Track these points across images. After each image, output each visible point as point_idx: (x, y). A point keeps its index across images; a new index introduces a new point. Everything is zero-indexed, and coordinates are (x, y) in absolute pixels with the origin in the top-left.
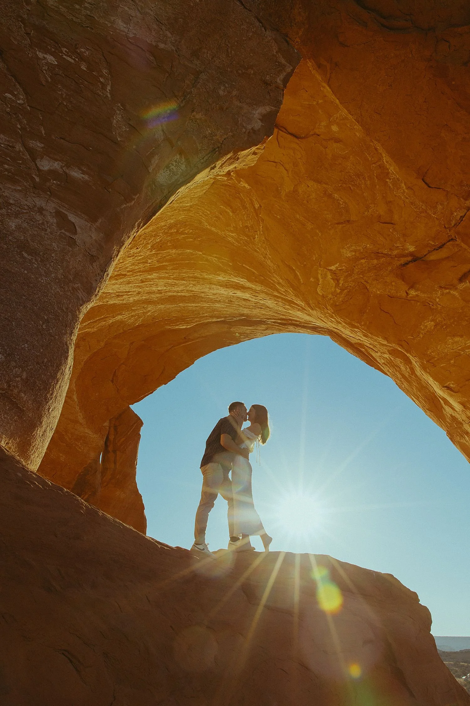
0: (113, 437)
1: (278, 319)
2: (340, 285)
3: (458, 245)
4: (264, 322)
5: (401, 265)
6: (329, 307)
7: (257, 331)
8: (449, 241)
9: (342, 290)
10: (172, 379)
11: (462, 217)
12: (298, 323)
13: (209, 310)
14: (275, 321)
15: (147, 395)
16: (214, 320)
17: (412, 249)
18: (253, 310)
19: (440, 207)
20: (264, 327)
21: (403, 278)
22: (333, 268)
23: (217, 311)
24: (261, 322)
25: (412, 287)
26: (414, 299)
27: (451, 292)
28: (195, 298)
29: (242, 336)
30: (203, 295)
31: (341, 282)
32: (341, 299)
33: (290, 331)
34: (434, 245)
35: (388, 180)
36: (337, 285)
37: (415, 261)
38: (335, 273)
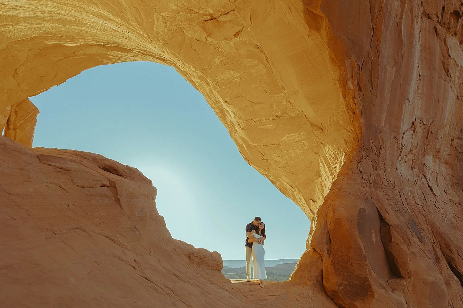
0: (14, 118)
1: (141, 50)
2: (168, 27)
3: (236, 14)
4: (132, 50)
5: (204, 20)
6: (161, 41)
7: (127, 57)
8: (232, 11)
9: (169, 30)
10: (62, 82)
12: (154, 55)
13: (91, 34)
14: (139, 51)
15: (43, 91)
16: (96, 43)
17: (211, 11)
18: (122, 40)
20: (132, 54)
21: (204, 29)
22: (163, 14)
23: (97, 37)
24: (129, 50)
25: (209, 36)
26: (210, 44)
27: (230, 42)
28: (79, 23)
29: (116, 58)
30: (84, 21)
31: (168, 25)
32: (168, 36)
33: (149, 60)
34: (223, 12)
36: (166, 26)
37: (212, 20)
38: (164, 18)
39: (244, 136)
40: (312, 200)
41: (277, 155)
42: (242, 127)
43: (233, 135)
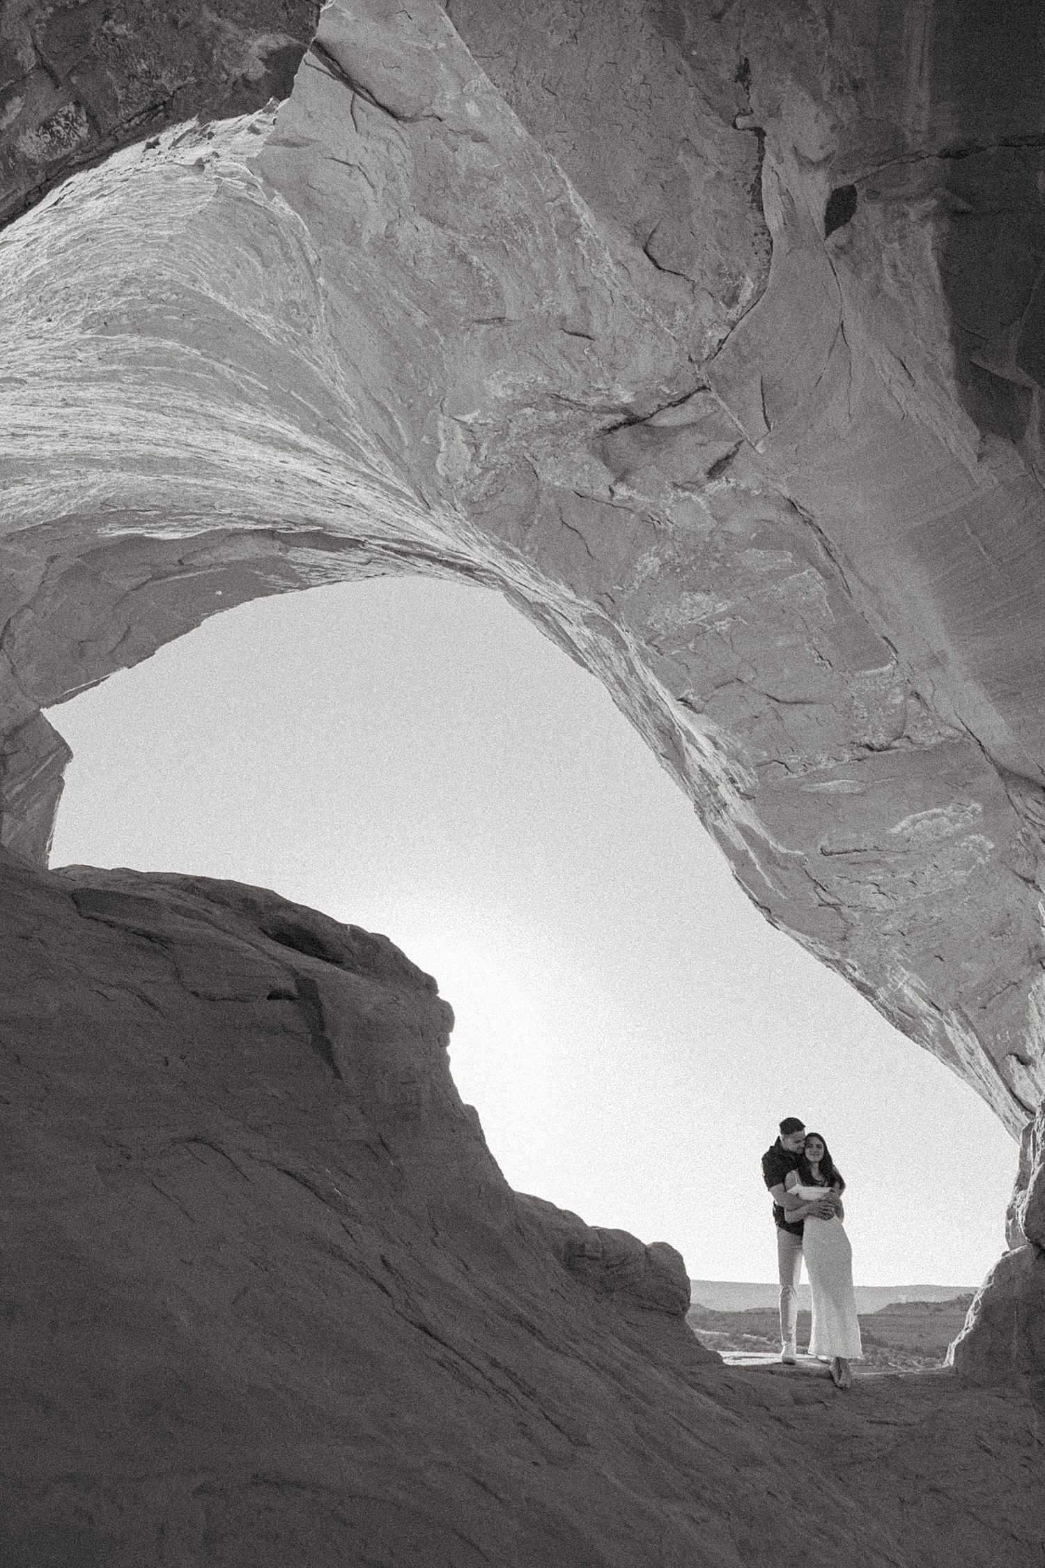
1: (394, 541)
2: (482, 458)
3: (713, 400)
4: (363, 543)
5: (603, 429)
6: (459, 506)
7: (348, 564)
8: (698, 390)
9: (486, 469)
10: (146, 655)
11: (722, 342)
12: (435, 553)
13: (235, 499)
14: (385, 543)
15: (85, 689)
16: (250, 526)
17: (627, 398)
18: (333, 510)
19: (679, 314)
20: (362, 556)
21: (605, 457)
22: (468, 418)
23: (255, 505)
24: (355, 543)
25: (621, 479)
26: (627, 505)
27: (694, 497)
28: (199, 465)
29: (313, 571)
30: (215, 459)
31: (483, 451)
32: (482, 490)
33: (420, 572)
34: (669, 396)
35: (578, 241)
36: (475, 457)
37: (630, 424)
38: (471, 431)
39: (748, 818)
40: (1016, 1055)
41: (874, 889)
42: (742, 790)
43: (710, 818)
